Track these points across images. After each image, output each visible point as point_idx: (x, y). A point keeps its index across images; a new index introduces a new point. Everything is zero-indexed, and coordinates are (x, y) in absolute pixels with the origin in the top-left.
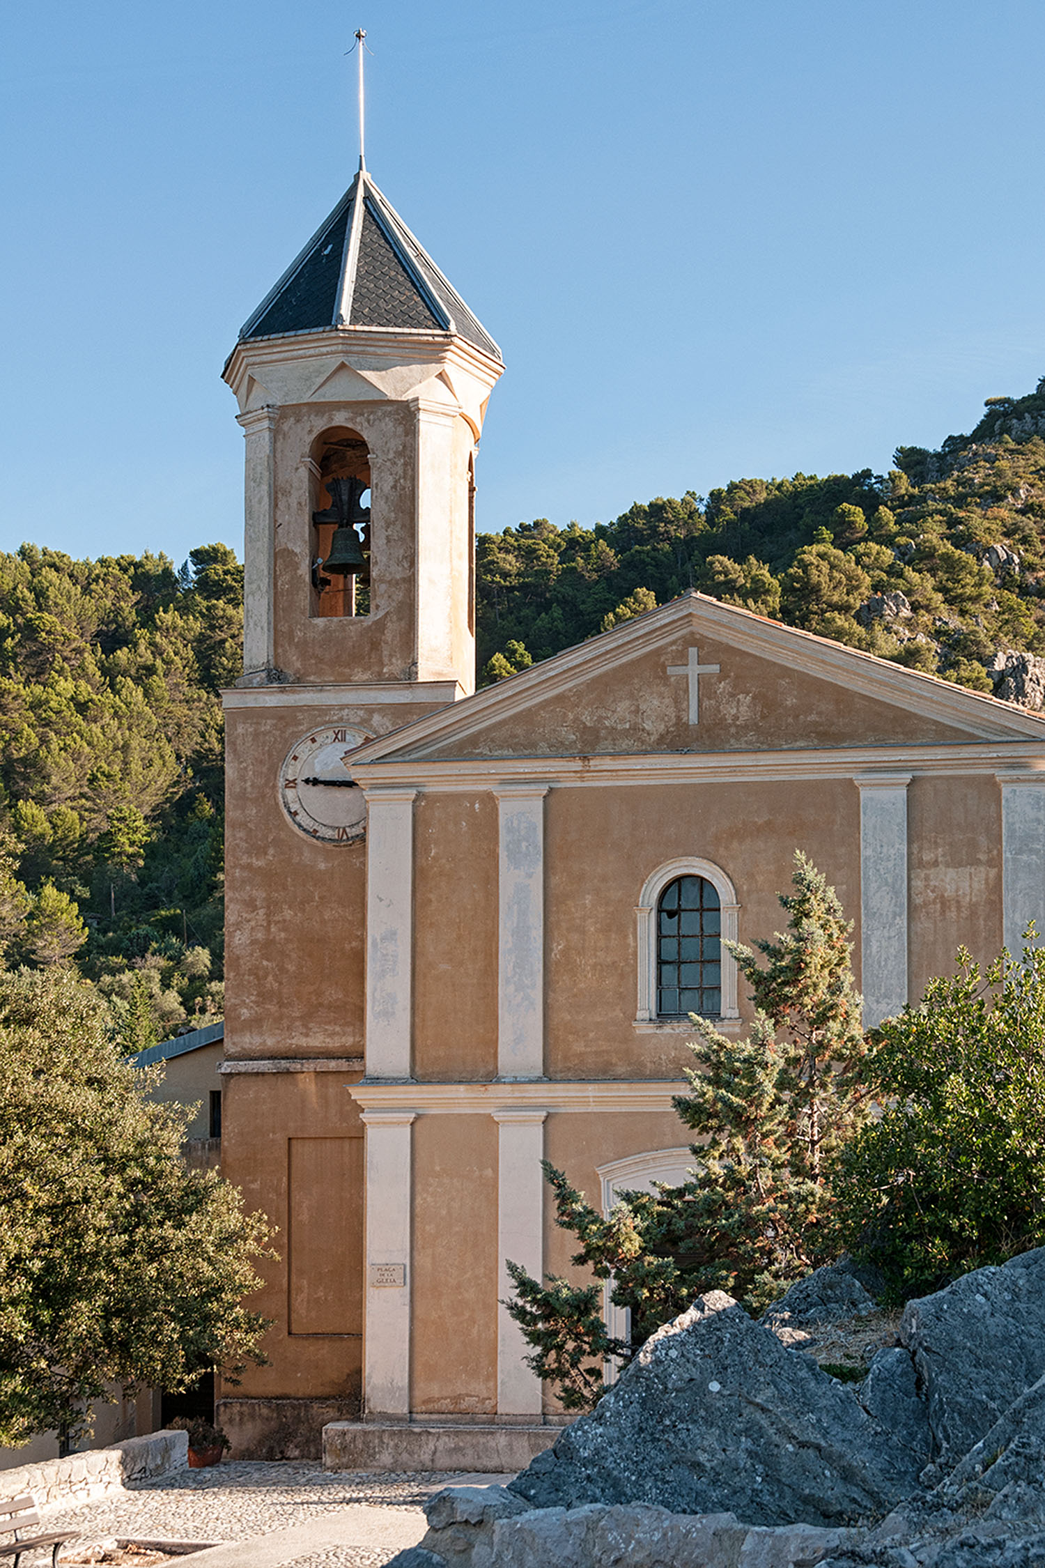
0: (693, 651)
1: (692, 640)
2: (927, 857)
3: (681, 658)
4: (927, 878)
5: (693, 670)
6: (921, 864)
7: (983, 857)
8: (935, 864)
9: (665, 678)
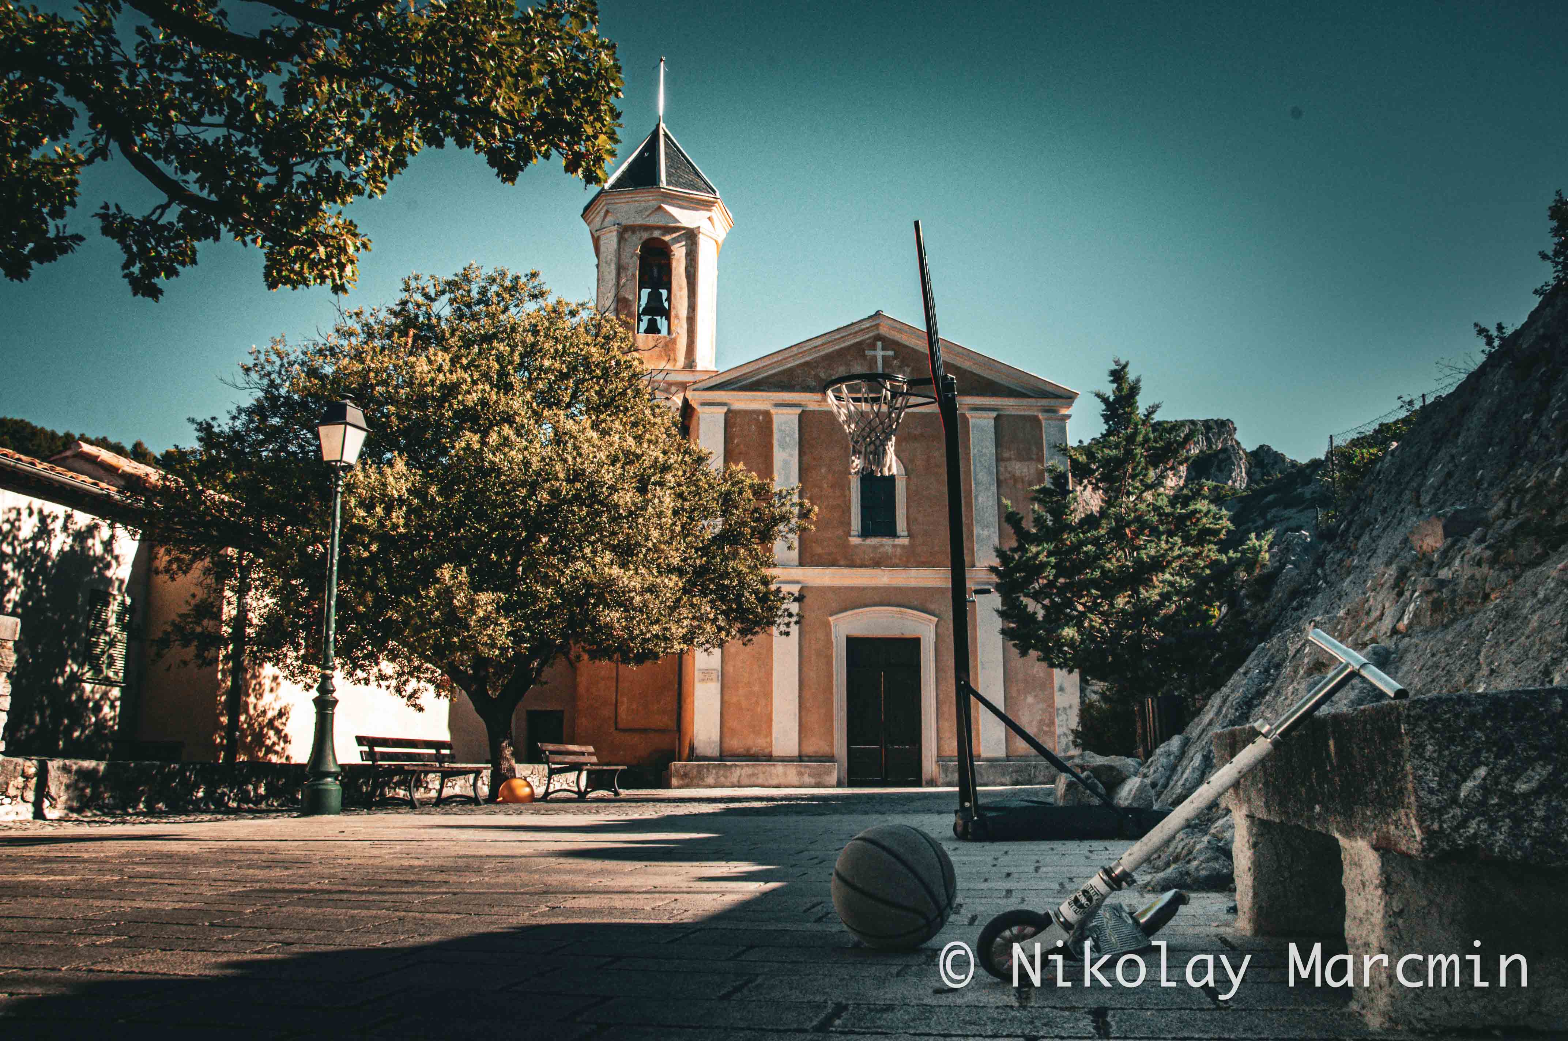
0: (879, 344)
1: (879, 338)
2: (1006, 455)
3: (873, 347)
4: (1006, 467)
5: (880, 353)
6: (1003, 460)
7: (1034, 457)
8: (1010, 459)
9: (864, 356)
